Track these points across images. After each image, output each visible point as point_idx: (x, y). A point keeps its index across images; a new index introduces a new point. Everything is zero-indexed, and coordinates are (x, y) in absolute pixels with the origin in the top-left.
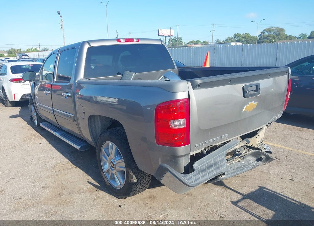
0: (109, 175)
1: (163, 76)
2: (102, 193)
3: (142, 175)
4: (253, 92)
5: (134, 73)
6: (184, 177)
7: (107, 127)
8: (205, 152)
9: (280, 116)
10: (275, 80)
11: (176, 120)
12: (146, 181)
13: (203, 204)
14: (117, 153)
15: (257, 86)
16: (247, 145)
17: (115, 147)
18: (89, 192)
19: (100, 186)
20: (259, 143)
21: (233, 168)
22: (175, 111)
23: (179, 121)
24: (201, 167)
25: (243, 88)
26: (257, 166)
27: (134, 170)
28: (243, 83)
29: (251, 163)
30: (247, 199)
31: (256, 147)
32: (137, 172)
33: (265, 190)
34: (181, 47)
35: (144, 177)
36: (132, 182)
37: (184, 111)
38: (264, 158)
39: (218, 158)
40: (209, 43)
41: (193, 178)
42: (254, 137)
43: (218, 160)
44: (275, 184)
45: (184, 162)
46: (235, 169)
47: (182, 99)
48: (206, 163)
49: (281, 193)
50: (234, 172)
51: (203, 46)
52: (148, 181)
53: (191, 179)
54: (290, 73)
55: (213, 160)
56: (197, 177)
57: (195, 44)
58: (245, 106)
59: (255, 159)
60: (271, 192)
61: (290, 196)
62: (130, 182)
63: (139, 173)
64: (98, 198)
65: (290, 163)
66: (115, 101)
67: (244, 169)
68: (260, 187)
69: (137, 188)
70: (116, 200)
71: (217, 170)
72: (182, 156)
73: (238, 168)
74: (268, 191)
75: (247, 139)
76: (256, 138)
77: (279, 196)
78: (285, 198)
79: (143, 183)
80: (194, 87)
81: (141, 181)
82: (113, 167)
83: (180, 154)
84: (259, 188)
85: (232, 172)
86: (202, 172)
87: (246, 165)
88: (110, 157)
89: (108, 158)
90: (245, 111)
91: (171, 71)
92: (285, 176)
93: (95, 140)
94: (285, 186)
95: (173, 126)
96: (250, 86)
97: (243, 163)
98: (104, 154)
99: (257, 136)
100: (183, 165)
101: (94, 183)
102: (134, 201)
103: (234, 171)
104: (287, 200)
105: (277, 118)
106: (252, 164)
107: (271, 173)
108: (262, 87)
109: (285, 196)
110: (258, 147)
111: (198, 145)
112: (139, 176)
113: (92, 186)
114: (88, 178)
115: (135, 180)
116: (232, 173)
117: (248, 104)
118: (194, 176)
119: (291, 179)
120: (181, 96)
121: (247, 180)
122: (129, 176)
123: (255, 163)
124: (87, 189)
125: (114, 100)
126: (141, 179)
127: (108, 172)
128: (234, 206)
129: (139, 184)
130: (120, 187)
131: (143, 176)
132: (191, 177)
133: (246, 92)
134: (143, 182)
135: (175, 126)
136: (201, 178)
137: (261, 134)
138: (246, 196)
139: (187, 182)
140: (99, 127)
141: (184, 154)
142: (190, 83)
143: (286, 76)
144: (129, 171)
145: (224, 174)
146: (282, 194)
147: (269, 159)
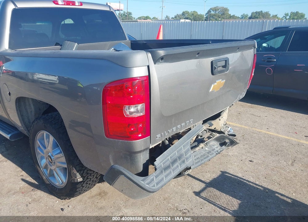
0: (47, 171)
1: (113, 49)
2: (40, 194)
3: (88, 172)
4: (221, 68)
5: (76, 44)
6: (143, 180)
7: (43, 112)
8: (167, 142)
9: (244, 94)
10: (242, 54)
11: (132, 106)
12: (94, 178)
13: (162, 198)
14: (55, 146)
15: (226, 61)
16: (210, 128)
17: (52, 138)
18: (23, 193)
19: (36, 184)
20: (223, 125)
21: (197, 157)
22: (130, 93)
23: (136, 106)
24: (163, 164)
25: (212, 63)
26: (221, 151)
27: (77, 167)
28: (212, 57)
29: (214, 149)
30: (209, 187)
31: (219, 130)
32: (82, 169)
33: (227, 174)
34: (131, 22)
35: (91, 174)
36: (76, 181)
37: (142, 94)
38: (228, 142)
39: (183, 149)
40: (159, 19)
41: (156, 181)
42: (218, 119)
43: (183, 151)
44: (235, 167)
45: (143, 158)
46: (199, 158)
47: (140, 77)
48: (169, 157)
49: (242, 177)
50: (198, 162)
51: (153, 22)
52: (97, 178)
53: (153, 182)
54: (256, 47)
55: (177, 152)
56: (160, 177)
57: (144, 19)
58: (213, 86)
59: (218, 143)
60: (233, 177)
61: (251, 179)
62: (73, 181)
63: (84, 170)
64: (34, 200)
65: (247, 143)
66: (56, 80)
67: (208, 156)
68: (221, 171)
69: (83, 187)
70: (57, 202)
71: (183, 164)
72: (140, 152)
73: (202, 156)
74: (230, 176)
75: (210, 121)
76: (220, 120)
77: (241, 181)
78: (247, 183)
79: (90, 181)
80: (155, 61)
81: (87, 179)
82: (52, 163)
83: (138, 149)
84: (221, 173)
85: (196, 161)
86: (166, 169)
87: (210, 152)
88: (47, 150)
89: (45, 151)
90: (212, 91)
91: (122, 42)
92: (244, 157)
93: (27, 128)
94: (245, 169)
95: (128, 113)
96: (220, 60)
97: (207, 149)
98: (39, 147)
99: (220, 118)
100: (142, 162)
101: (30, 181)
102: (81, 201)
103: (198, 160)
104: (250, 185)
105: (241, 97)
106: (216, 149)
107: (231, 155)
108: (230, 62)
109: (247, 181)
110: (222, 130)
111: (160, 136)
112: (85, 173)
113: (27, 185)
114: (21, 174)
115: (80, 179)
116: (196, 163)
117: (216, 82)
118: (156, 177)
119: (250, 160)
120: (138, 72)
121: (208, 165)
122: (72, 175)
123: (219, 148)
124: (20, 189)
125: (54, 79)
126: (88, 177)
127: (46, 167)
128: (196, 197)
129: (86, 182)
130: (61, 186)
131: (90, 172)
132: (153, 180)
133: (215, 68)
134: (91, 179)
135: (131, 113)
136: (164, 178)
137: (225, 116)
138: (208, 183)
139: (147, 186)
140: (31, 112)
141: (143, 149)
142: (150, 55)
143: (252, 50)
144: (72, 168)
145: (190, 168)
146: (244, 178)
147: (233, 143)
